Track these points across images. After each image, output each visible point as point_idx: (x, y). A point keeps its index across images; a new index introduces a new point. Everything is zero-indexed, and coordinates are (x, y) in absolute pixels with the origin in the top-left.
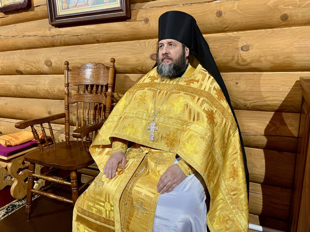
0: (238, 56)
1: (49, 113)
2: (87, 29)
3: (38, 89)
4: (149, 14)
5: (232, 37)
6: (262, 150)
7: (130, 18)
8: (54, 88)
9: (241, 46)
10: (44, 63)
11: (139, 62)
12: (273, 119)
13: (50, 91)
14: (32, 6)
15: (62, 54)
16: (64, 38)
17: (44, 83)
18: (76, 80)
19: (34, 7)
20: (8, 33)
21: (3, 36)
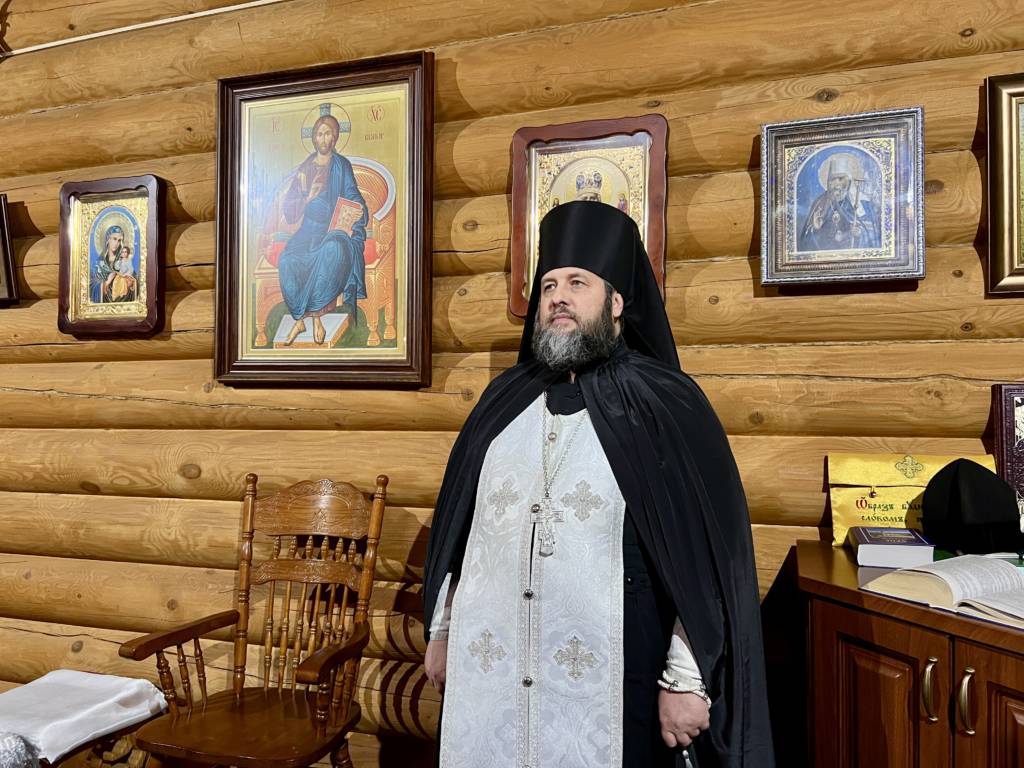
1: (172, 605)
3: (146, 537)
4: (474, 382)
7: (429, 385)
8: (195, 535)
10: (176, 469)
13: (183, 543)
14: (165, 329)
15: (235, 450)
16: (244, 413)
17: (169, 521)
18: (274, 522)
19: (171, 332)
20: (75, 383)
21: (60, 392)
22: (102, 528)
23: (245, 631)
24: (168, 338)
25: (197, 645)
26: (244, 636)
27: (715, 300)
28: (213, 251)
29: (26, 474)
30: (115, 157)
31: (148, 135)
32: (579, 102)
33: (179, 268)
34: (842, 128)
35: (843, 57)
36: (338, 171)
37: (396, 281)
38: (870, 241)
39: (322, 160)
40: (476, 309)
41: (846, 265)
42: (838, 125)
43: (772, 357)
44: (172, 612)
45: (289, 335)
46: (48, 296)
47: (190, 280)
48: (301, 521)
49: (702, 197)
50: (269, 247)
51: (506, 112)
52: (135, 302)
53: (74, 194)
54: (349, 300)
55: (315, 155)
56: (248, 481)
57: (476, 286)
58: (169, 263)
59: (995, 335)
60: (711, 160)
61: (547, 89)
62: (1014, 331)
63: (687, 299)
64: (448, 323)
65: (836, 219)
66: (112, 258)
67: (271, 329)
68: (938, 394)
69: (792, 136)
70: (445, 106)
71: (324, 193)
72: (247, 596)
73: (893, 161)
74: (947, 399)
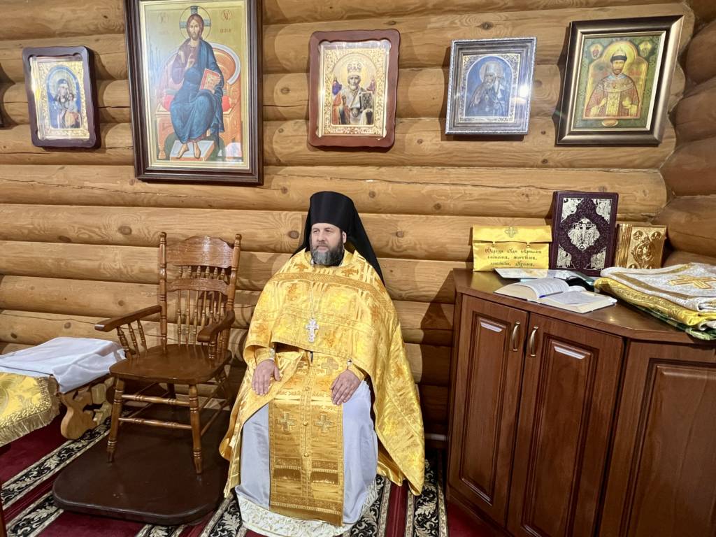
0: (392, 242)
1: (121, 303)
2: (197, 190)
3: (102, 267)
4: (288, 183)
5: (385, 219)
6: (418, 345)
7: (262, 185)
8: (131, 266)
9: (395, 232)
10: (117, 229)
11: (271, 239)
12: (429, 310)
13: (125, 271)
14: (102, 147)
15: (151, 218)
16: (154, 198)
17: (114, 258)
18: (177, 259)
19: (105, 148)
20: (48, 178)
21: (39, 183)
22: (75, 261)
23: (166, 316)
24: (104, 152)
25: (139, 324)
26: (166, 319)
27: (420, 142)
28: (127, 100)
29: (24, 231)
30: (57, 33)
31: (78, 19)
32: (350, 18)
33: (107, 109)
34: (494, 46)
35: (499, 3)
36: (204, 52)
37: (241, 122)
38: (503, 112)
39: (194, 43)
40: (289, 141)
41: (489, 125)
42: (492, 44)
43: (448, 174)
44: (122, 307)
45: (179, 153)
46: (22, 123)
47: (115, 117)
48: (194, 258)
49: (417, 82)
50: (163, 98)
51: (306, 21)
52: (81, 129)
53: (31, 56)
54: (214, 133)
55: (189, 40)
56: (162, 236)
57: (289, 127)
58: (101, 105)
59: (557, 167)
60: (423, 60)
61: (331, 8)
62: (567, 165)
63: (406, 141)
64: (272, 149)
65: (486, 100)
66: (63, 100)
67: (168, 147)
68: (527, 196)
69: (467, 49)
70: (269, 14)
71: (195, 66)
72: (166, 298)
73: (518, 67)
74: (531, 198)
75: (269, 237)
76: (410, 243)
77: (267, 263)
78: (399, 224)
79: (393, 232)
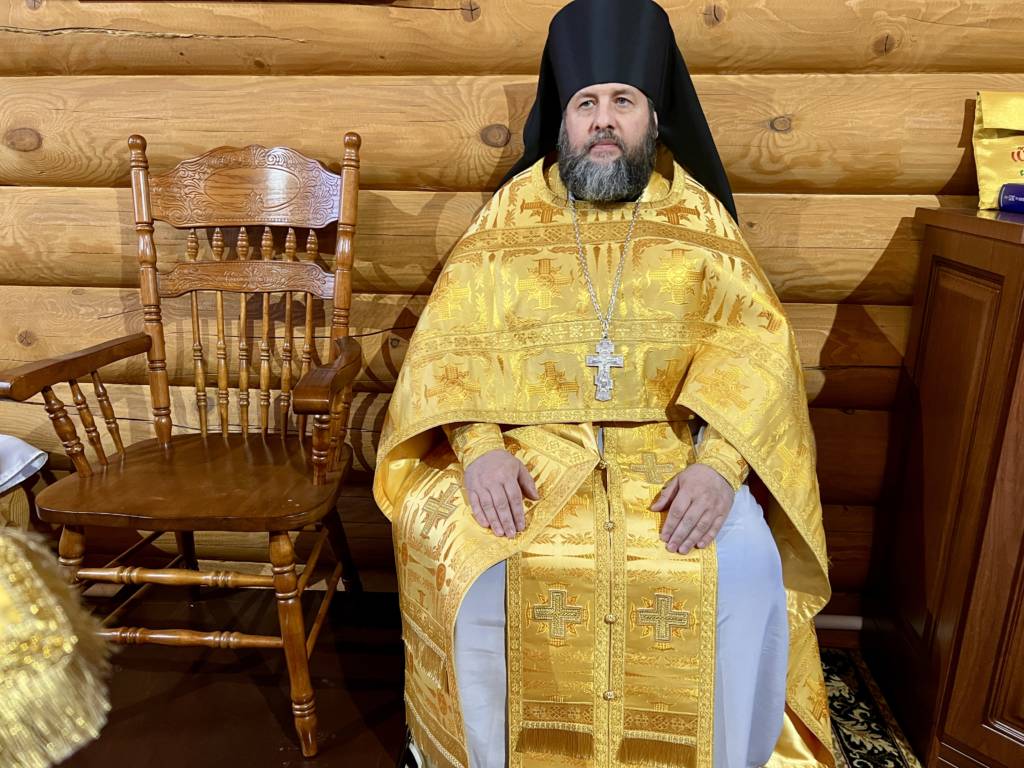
0: (759, 147)
1: (27, 339)
2: (223, 18)
5: (740, 88)
9: (768, 117)
23: (163, 361)
26: (163, 368)
44: (30, 348)
48: (225, 206)
56: (134, 147)
72: (158, 313)
75: (428, 146)
76: (808, 147)
77: (420, 217)
78: (775, 97)
79: (763, 118)
